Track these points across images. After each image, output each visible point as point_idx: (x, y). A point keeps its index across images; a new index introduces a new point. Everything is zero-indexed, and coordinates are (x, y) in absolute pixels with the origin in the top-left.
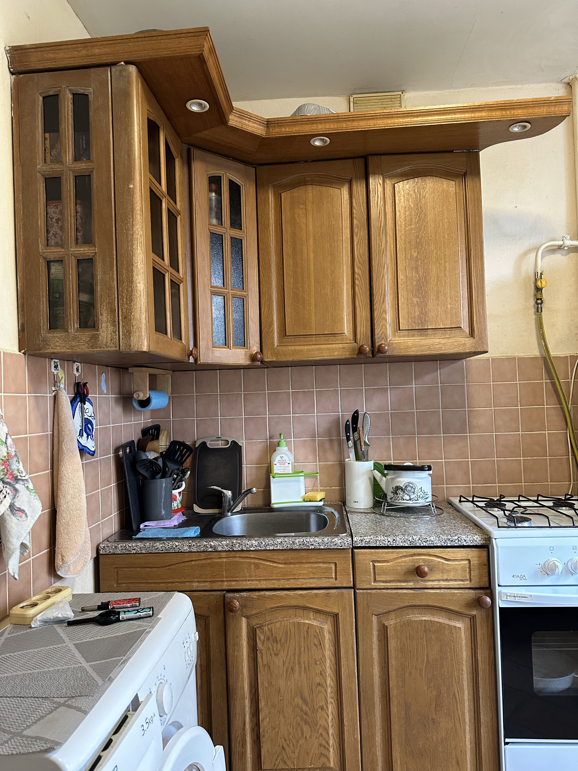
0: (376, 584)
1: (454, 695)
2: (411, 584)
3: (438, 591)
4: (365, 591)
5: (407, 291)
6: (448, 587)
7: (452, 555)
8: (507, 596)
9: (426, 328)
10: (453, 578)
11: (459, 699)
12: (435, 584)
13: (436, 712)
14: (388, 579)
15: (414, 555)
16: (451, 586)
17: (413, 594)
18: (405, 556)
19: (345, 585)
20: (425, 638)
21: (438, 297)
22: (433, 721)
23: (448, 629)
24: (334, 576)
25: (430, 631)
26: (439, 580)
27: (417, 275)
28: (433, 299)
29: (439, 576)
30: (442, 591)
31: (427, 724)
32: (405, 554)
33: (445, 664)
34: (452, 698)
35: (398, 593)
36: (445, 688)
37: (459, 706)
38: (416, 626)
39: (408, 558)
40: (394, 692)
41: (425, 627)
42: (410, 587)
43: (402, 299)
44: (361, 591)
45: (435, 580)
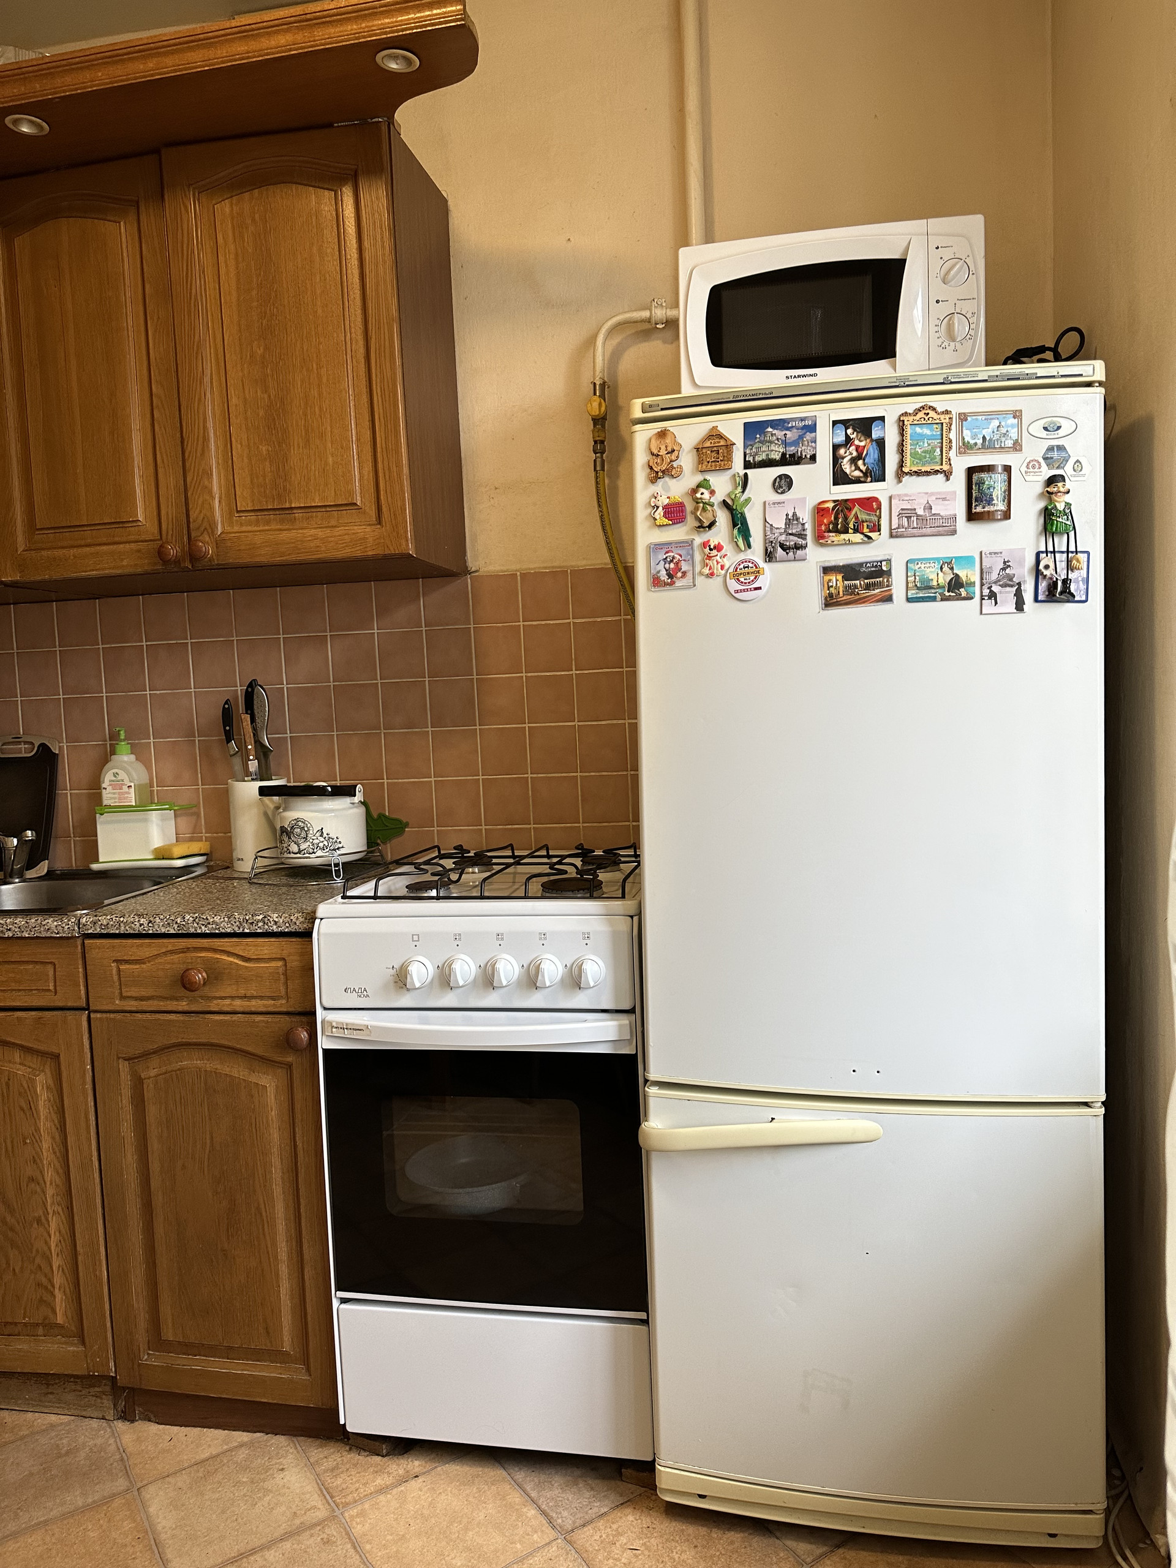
0: (124, 1003)
1: (258, 1208)
2: (184, 1003)
3: (227, 1017)
4: (104, 1015)
5: (247, 429)
6: (247, 1010)
7: (253, 949)
8: (332, 1027)
9: (287, 505)
10: (255, 994)
11: (267, 1216)
12: (226, 1004)
13: (228, 1239)
14: (144, 994)
15: (187, 950)
16: (253, 1009)
17: (183, 1022)
18: (172, 952)
19: (70, 1004)
20: (206, 1103)
21: (308, 441)
22: (224, 1254)
23: (245, 1087)
24: (52, 988)
25: (214, 1090)
26: (232, 998)
27: (266, 396)
28: (298, 444)
29: (229, 990)
30: (235, 1017)
31: (214, 1260)
32: (170, 948)
33: (242, 1152)
34: (255, 1214)
35: (159, 1019)
36: (243, 1196)
37: (266, 1230)
38: (191, 1081)
39: (177, 956)
40: (158, 1199)
41: (206, 1084)
42: (180, 1009)
43: (239, 446)
44: (99, 1015)
45: (225, 998)
